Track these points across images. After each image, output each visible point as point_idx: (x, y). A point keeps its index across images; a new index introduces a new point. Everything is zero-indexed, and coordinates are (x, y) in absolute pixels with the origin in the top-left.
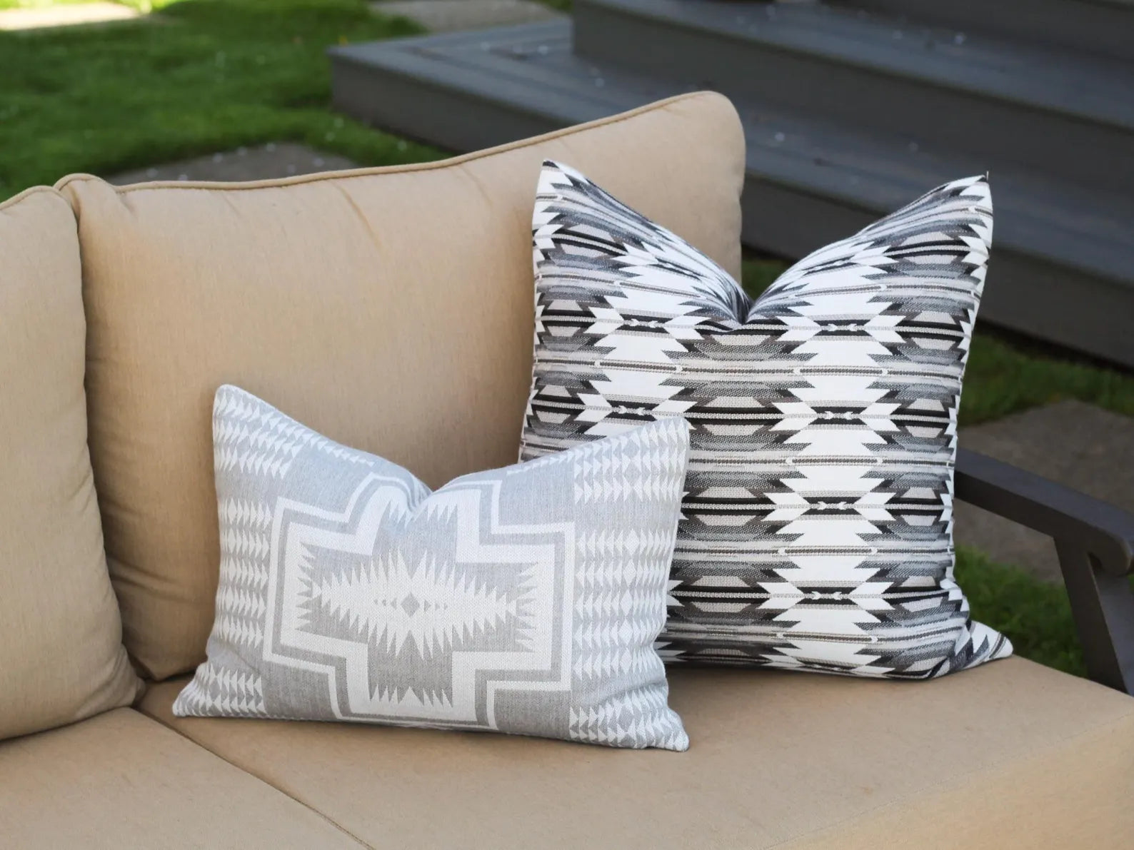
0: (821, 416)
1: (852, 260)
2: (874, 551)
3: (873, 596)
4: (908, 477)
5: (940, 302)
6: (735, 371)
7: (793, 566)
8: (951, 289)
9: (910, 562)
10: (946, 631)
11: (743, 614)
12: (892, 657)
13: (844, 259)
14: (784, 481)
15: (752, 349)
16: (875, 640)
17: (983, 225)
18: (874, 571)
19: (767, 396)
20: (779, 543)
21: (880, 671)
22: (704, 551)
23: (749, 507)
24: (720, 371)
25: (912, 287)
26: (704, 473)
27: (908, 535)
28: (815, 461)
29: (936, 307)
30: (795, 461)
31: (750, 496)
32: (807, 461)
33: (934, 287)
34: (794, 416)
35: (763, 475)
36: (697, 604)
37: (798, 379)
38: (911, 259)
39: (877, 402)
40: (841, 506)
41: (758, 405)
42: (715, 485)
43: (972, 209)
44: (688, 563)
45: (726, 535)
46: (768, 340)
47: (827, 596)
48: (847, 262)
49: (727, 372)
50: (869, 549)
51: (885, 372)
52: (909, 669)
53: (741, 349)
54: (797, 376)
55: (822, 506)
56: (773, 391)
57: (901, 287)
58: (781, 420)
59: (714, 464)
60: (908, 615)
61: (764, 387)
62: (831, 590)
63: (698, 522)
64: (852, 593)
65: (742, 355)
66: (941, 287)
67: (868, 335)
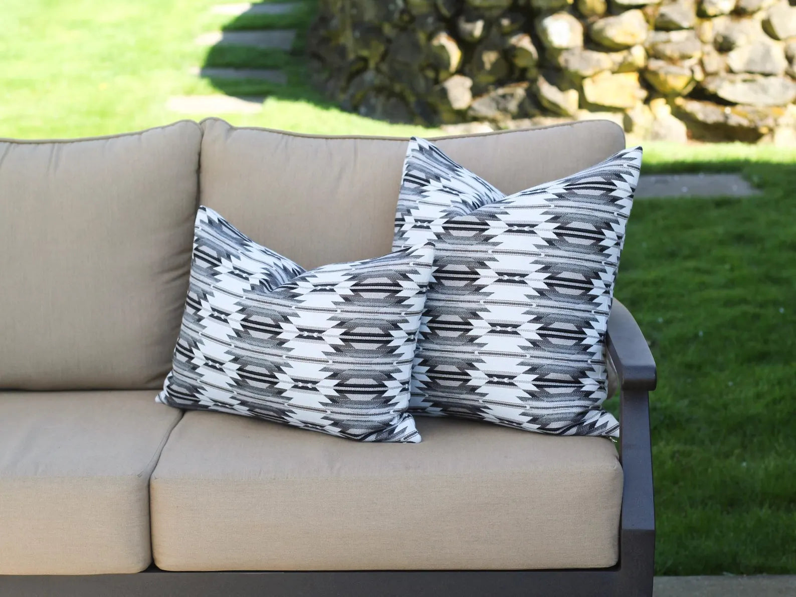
0: (501, 277)
1: (546, 190)
2: (528, 356)
3: (527, 382)
4: (554, 316)
5: (586, 217)
6: (458, 251)
7: (482, 361)
8: (596, 210)
9: (552, 365)
10: (572, 407)
11: (460, 387)
12: (538, 418)
13: (542, 189)
14: (479, 313)
15: (468, 238)
16: (528, 407)
17: (631, 174)
18: (528, 368)
19: (473, 265)
20: (476, 348)
21: (534, 427)
22: (439, 351)
23: (460, 327)
24: (451, 250)
25: (569, 207)
26: (440, 307)
27: (551, 349)
28: (496, 303)
29: (583, 220)
30: (485, 302)
31: (461, 320)
32: (491, 302)
33: (584, 208)
34: (485, 277)
35: (467, 309)
36: (438, 381)
38: (576, 191)
39: (536, 271)
40: (509, 329)
41: (467, 270)
42: (445, 314)
43: (625, 165)
44: (431, 357)
45: (449, 342)
46: (477, 234)
47: (501, 380)
48: (543, 191)
49: (454, 251)
50: (525, 355)
51: (543, 255)
52: (548, 427)
53: (462, 238)
54: (490, 255)
55: (499, 328)
56: (476, 263)
57: (563, 207)
58: (479, 278)
59: (444, 302)
60: (548, 395)
61: (471, 260)
62: (503, 377)
63: (436, 334)
64: (515, 379)
65: (462, 242)
66: (589, 209)
67: (535, 233)
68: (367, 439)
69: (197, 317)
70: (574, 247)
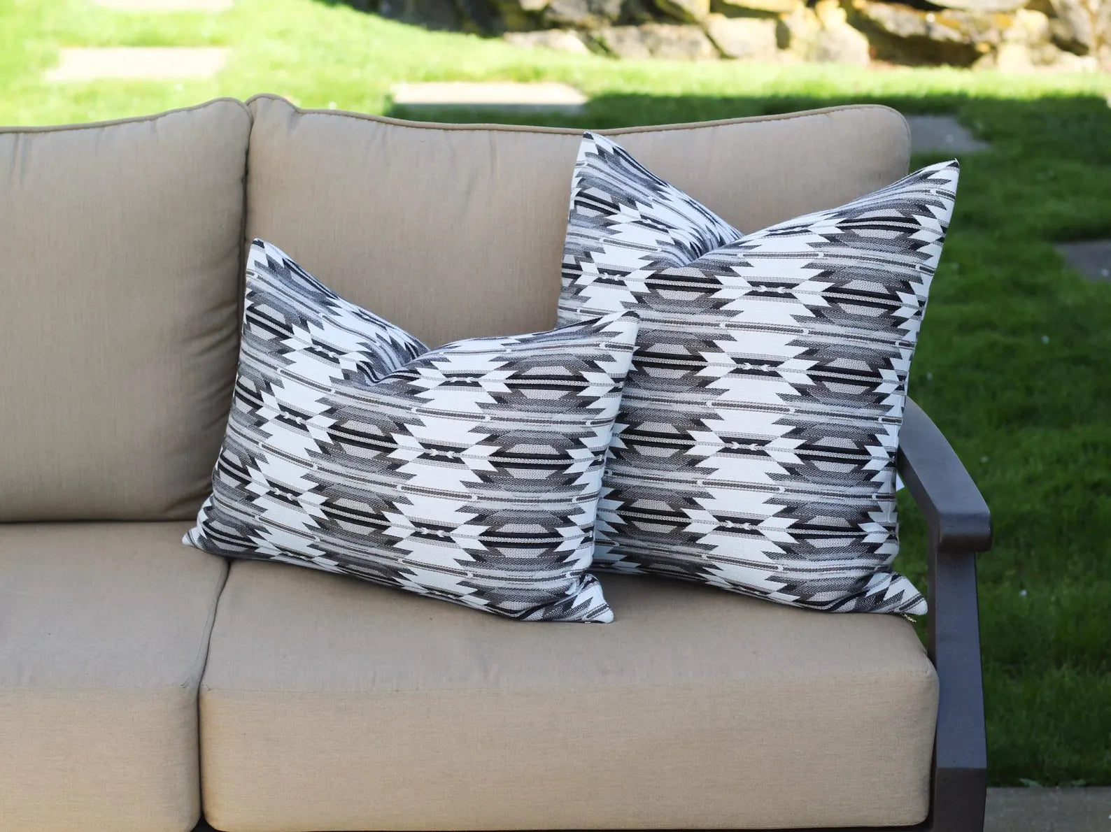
0: (740, 366)
1: (809, 228)
2: (782, 490)
3: (778, 530)
4: (822, 427)
5: (874, 273)
6: (671, 322)
7: (709, 496)
8: (889, 262)
9: (819, 503)
10: (850, 569)
11: (671, 535)
12: (796, 586)
13: (803, 226)
14: (705, 421)
15: (688, 303)
16: (781, 568)
17: (942, 206)
18: (781, 508)
19: (695, 345)
20: (698, 475)
21: (789, 598)
22: (639, 477)
23: (674, 441)
24: (660, 321)
25: (847, 257)
26: (641, 409)
27: (817, 479)
28: (731, 405)
29: (868, 278)
30: (714, 404)
31: (675, 431)
32: (725, 405)
33: (871, 259)
34: (714, 364)
35: (686, 414)
36: (637, 524)
37: (723, 332)
38: (857, 231)
39: (795, 358)
40: (753, 447)
41: (685, 352)
42: (649, 420)
43: (933, 191)
44: (628, 487)
45: (656, 465)
46: (702, 297)
47: (738, 526)
48: (805, 230)
49: (665, 322)
50: (777, 487)
51: (806, 332)
52: (812, 599)
53: (678, 303)
54: (722, 330)
55: (736, 446)
56: (700, 342)
57: (837, 256)
58: (705, 367)
59: (649, 402)
60: (813, 551)
61: (693, 337)
62: (742, 521)
63: (635, 452)
64: (760, 525)
65: (678, 308)
66: (877, 260)
67: (794, 297)
68: (530, 617)
69: (255, 419)
70: (855, 319)
